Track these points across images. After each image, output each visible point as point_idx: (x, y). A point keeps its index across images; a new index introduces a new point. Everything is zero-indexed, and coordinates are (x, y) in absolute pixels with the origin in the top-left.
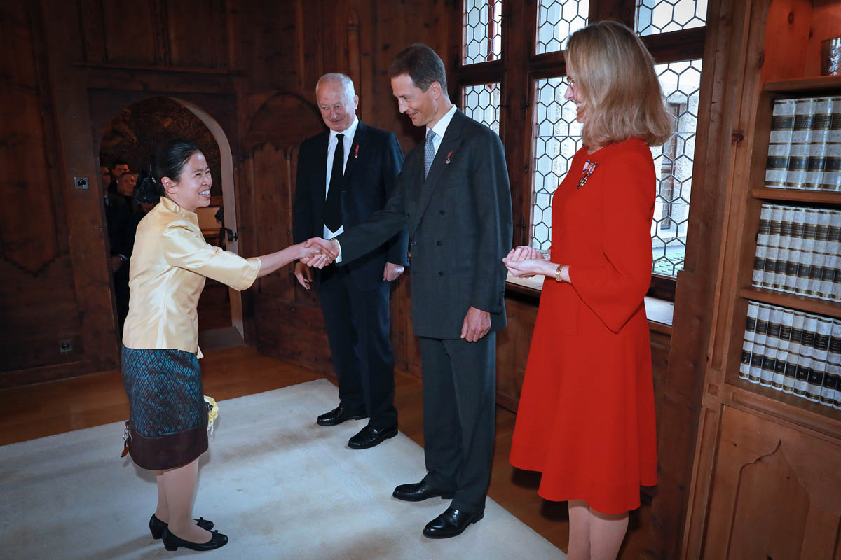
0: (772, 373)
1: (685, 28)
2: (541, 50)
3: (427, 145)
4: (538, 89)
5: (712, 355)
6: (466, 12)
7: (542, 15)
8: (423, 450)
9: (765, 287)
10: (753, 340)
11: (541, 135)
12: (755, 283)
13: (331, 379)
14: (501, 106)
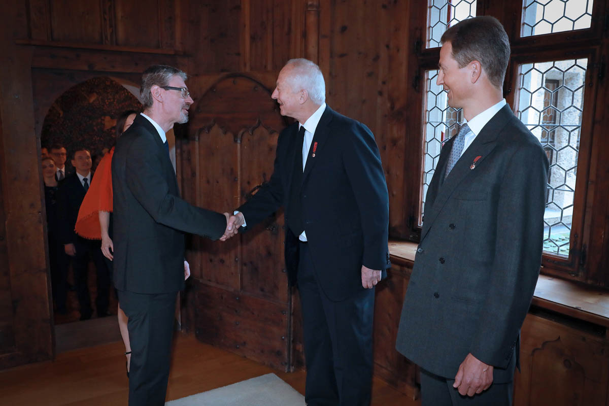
2: (526, 32)
3: (457, 140)
4: (521, 74)
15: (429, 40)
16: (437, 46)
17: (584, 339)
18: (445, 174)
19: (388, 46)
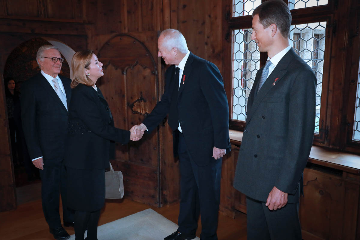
2: (291, 7)
3: (264, 69)
15: (234, 13)
16: (239, 16)
17: (330, 178)
18: (258, 89)
19: (210, 16)
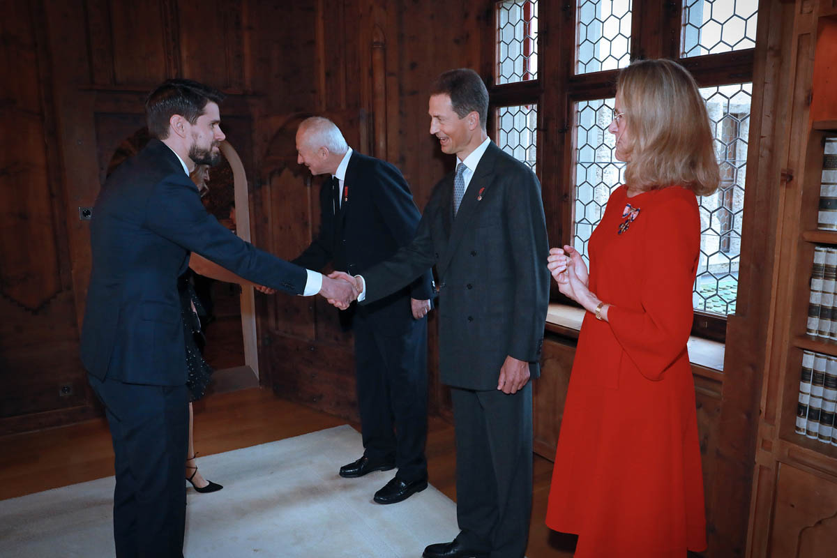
0: (831, 428)
1: (735, 49)
2: (580, 70)
3: (457, 179)
4: (578, 111)
5: (764, 408)
6: (499, 28)
7: (581, 34)
8: (455, 505)
9: (820, 335)
10: (809, 392)
11: (581, 161)
12: (810, 331)
13: (354, 425)
14: (538, 129)
15: (499, 77)
16: (506, 83)
